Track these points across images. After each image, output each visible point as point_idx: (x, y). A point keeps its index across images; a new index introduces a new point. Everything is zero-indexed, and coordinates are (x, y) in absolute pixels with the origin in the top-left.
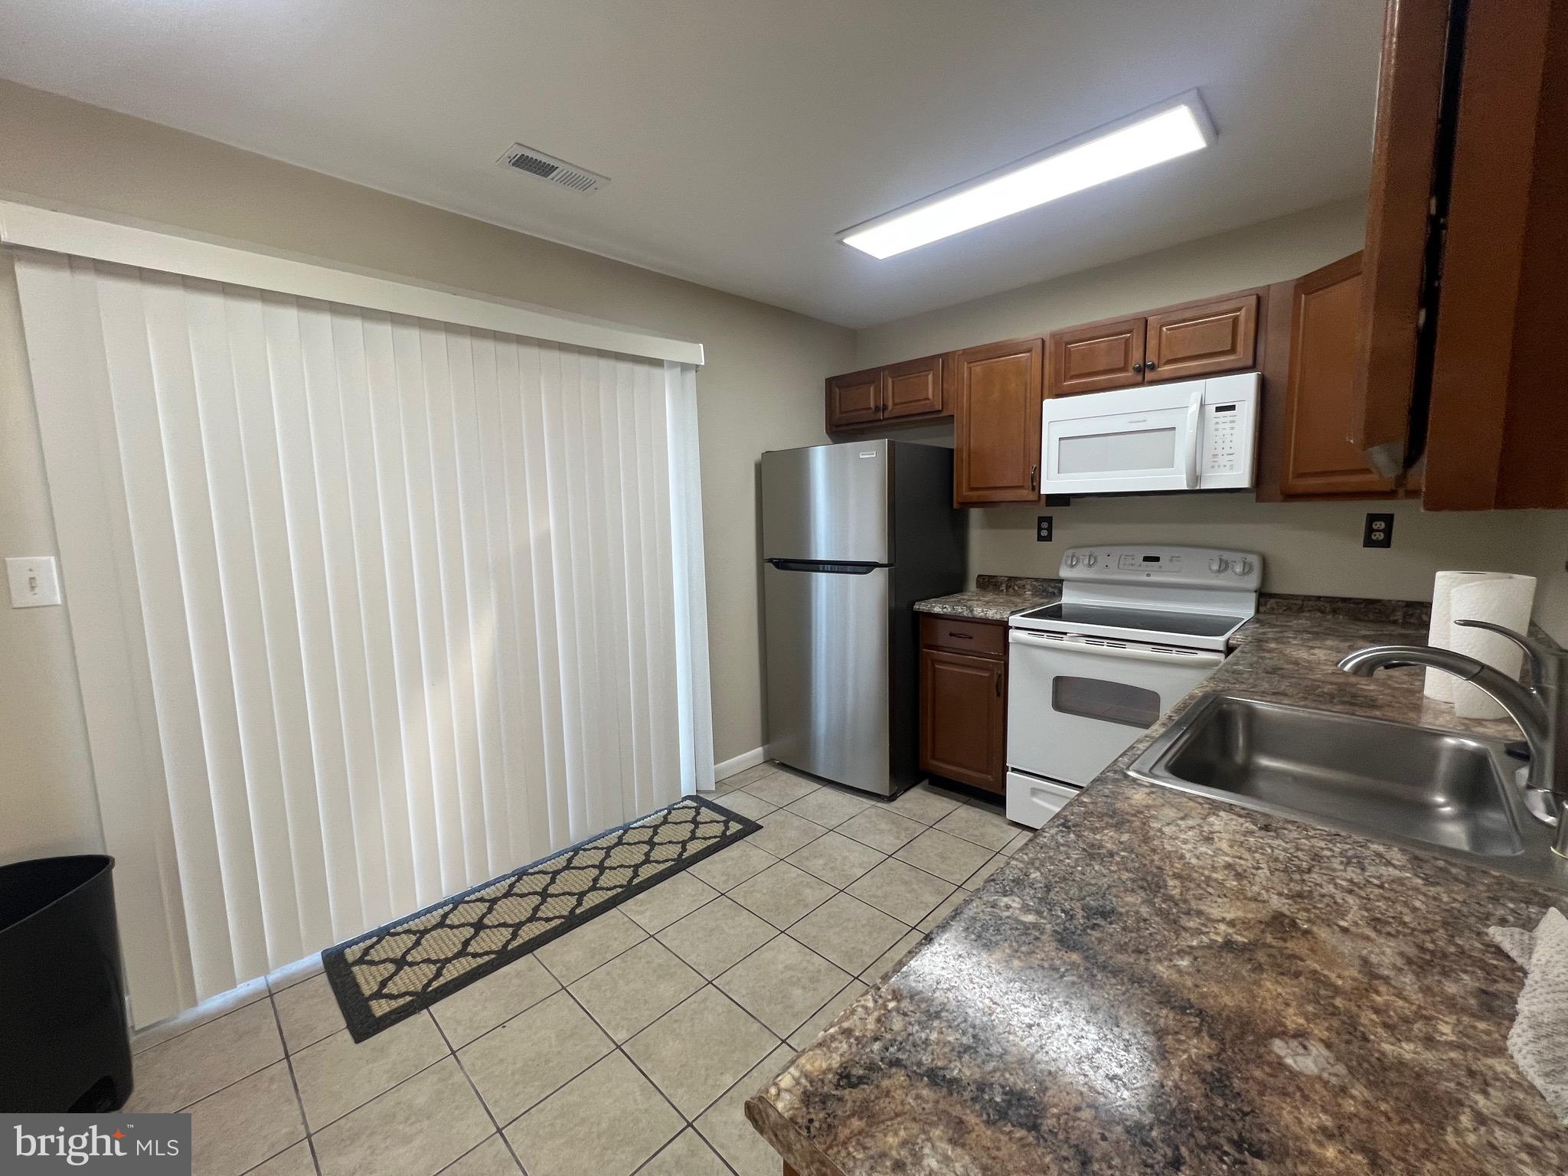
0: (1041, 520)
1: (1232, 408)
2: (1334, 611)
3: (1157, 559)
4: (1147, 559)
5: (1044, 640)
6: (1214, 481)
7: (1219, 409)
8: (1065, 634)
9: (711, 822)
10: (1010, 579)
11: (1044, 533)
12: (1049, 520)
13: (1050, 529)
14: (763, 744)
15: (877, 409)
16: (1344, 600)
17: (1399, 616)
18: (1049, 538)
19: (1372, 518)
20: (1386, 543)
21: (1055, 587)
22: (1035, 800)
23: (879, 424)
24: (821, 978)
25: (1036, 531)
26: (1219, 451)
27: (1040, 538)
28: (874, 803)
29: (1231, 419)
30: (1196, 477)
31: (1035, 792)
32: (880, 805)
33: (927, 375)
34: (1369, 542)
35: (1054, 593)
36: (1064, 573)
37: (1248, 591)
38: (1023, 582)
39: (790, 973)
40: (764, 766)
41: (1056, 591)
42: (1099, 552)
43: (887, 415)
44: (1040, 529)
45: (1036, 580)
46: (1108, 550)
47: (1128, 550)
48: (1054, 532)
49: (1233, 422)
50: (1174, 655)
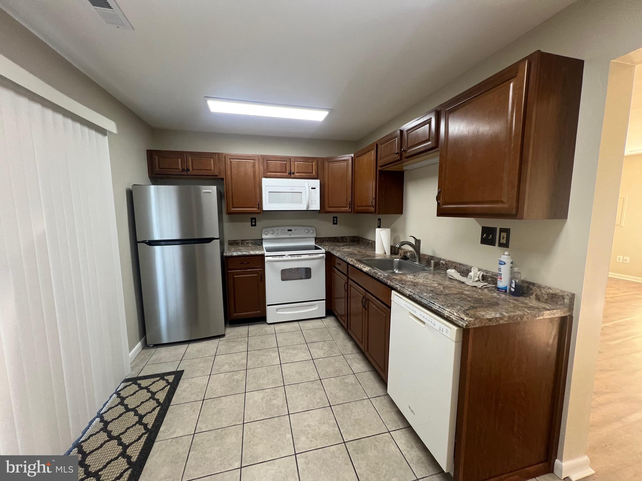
0: (252, 219)
1: (315, 188)
2: (330, 241)
3: (291, 230)
4: (289, 230)
5: (277, 258)
6: (312, 208)
7: (312, 188)
8: (284, 255)
9: (152, 384)
10: (242, 240)
11: (254, 223)
12: (255, 219)
13: (255, 222)
14: (140, 340)
15: (183, 170)
16: (331, 238)
17: (340, 240)
18: (255, 225)
19: (334, 217)
20: (336, 224)
21: (260, 242)
22: (278, 313)
23: (184, 176)
24: (275, 393)
25: (250, 223)
26: (313, 200)
27: (252, 225)
28: (219, 339)
29: (314, 191)
30: (308, 207)
31: (277, 310)
32: (221, 339)
33: (211, 160)
34: (334, 224)
35: (259, 244)
36: (264, 237)
37: (313, 237)
38: (248, 241)
39: (265, 400)
40: (144, 351)
41: (260, 243)
42: (275, 229)
43: (189, 173)
44: (252, 222)
45: (252, 240)
46: (278, 228)
47: (283, 228)
48: (257, 223)
49: (315, 192)
50: (314, 256)
